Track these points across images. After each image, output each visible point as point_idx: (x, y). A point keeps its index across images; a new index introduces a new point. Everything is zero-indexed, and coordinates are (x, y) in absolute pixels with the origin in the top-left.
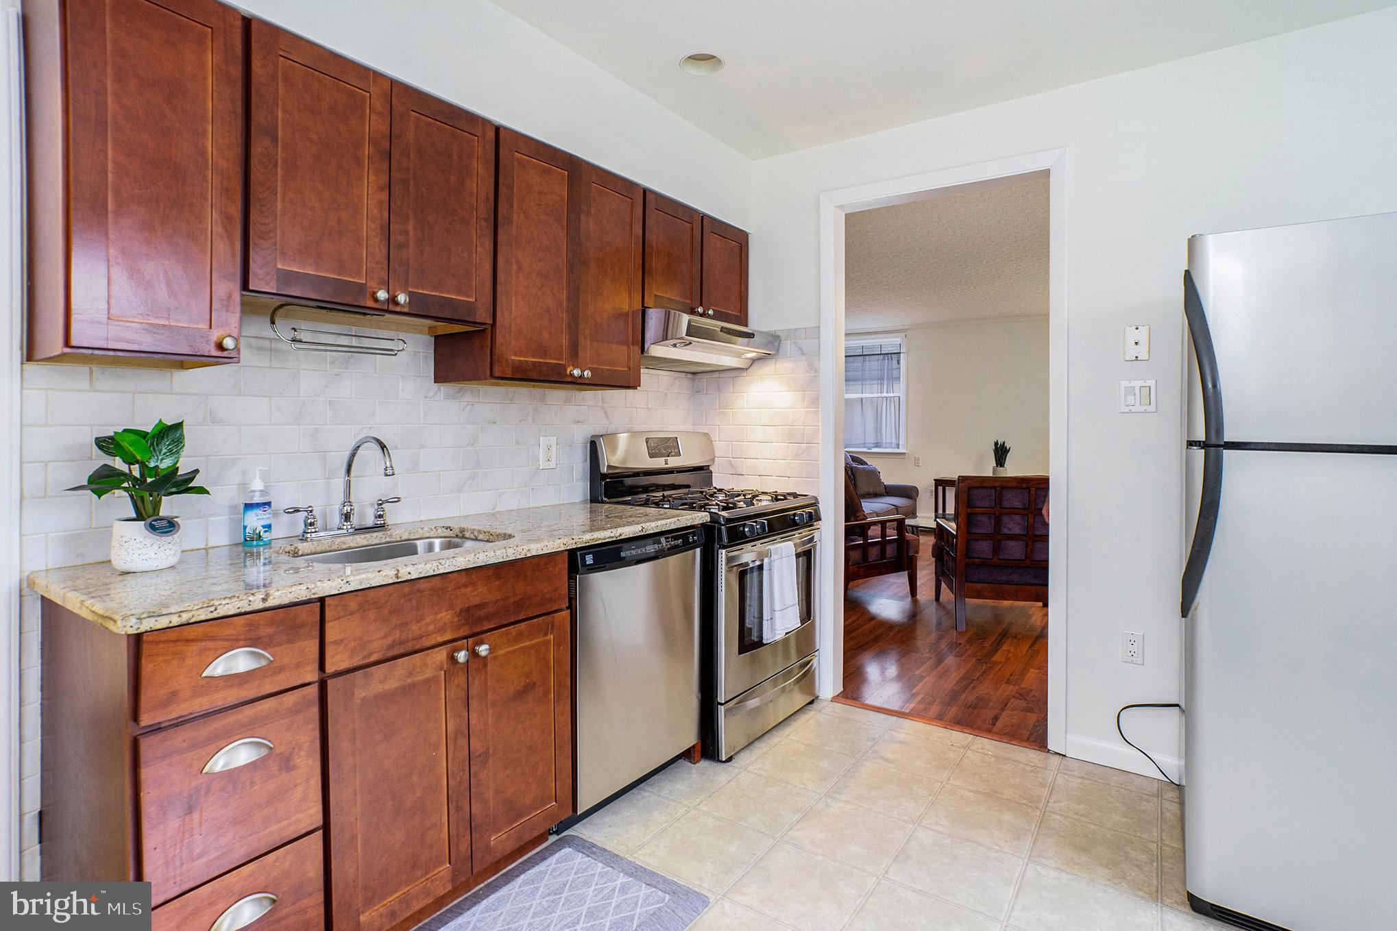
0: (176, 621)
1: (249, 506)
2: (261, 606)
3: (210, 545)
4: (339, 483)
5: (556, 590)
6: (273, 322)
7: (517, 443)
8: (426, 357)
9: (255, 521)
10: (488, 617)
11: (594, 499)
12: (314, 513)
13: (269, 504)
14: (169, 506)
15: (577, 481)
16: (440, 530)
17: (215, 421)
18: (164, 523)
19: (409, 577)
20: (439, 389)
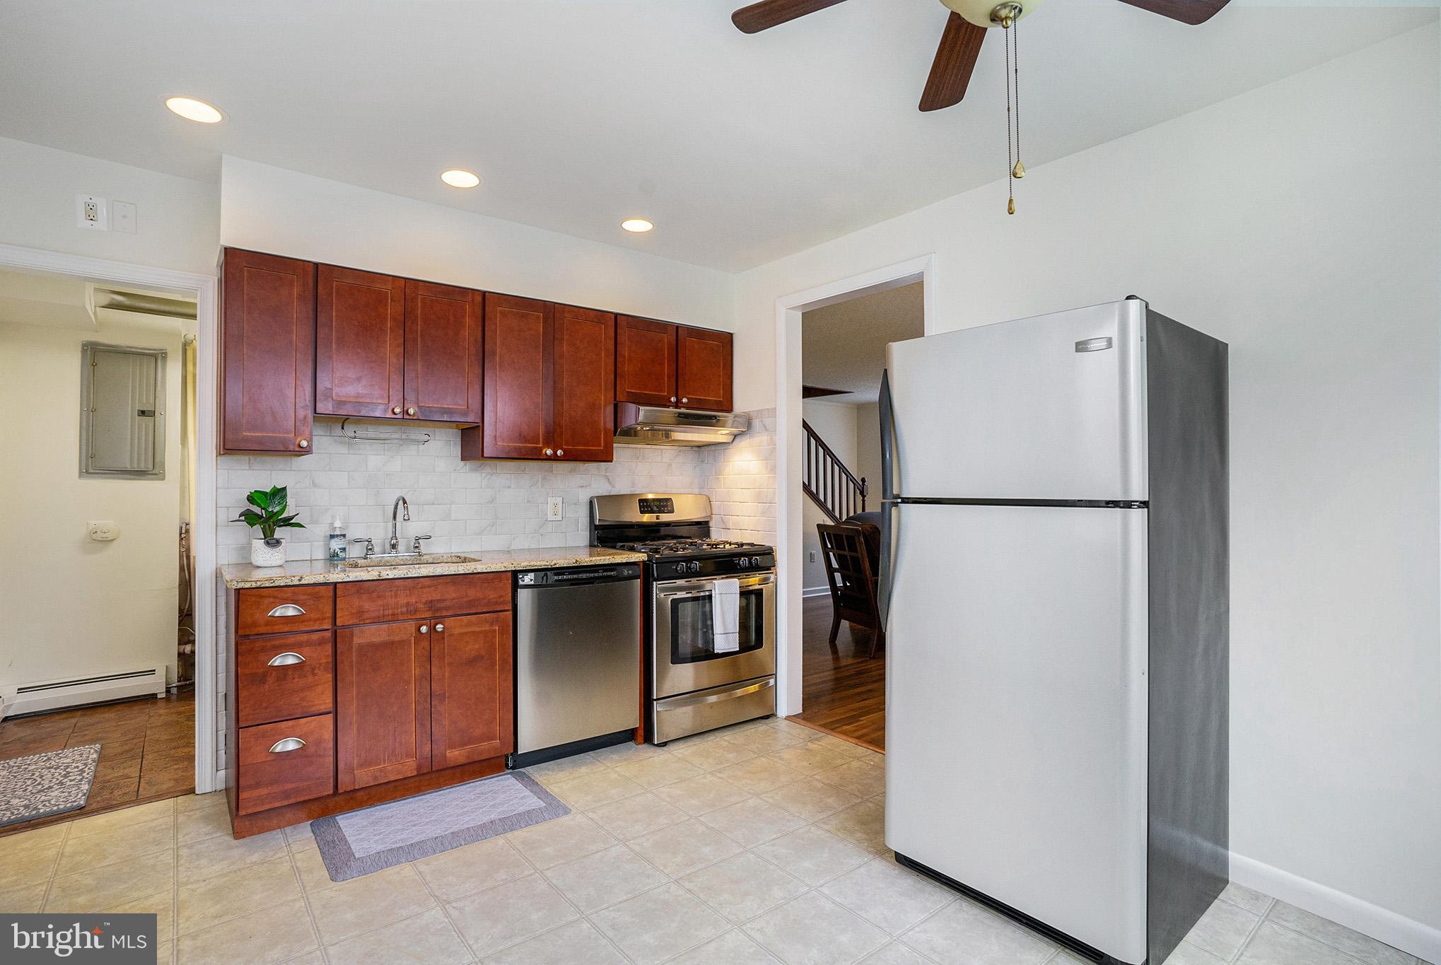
0: (254, 585)
1: (332, 537)
2: (298, 583)
3: (313, 558)
4: (390, 525)
5: (501, 597)
6: (343, 428)
7: (528, 502)
8: (455, 444)
9: (336, 545)
10: (447, 609)
11: (591, 545)
12: (372, 543)
13: (344, 536)
14: (279, 533)
15: (582, 530)
16: (453, 558)
17: (315, 485)
18: (274, 541)
19: (387, 577)
20: (466, 465)
